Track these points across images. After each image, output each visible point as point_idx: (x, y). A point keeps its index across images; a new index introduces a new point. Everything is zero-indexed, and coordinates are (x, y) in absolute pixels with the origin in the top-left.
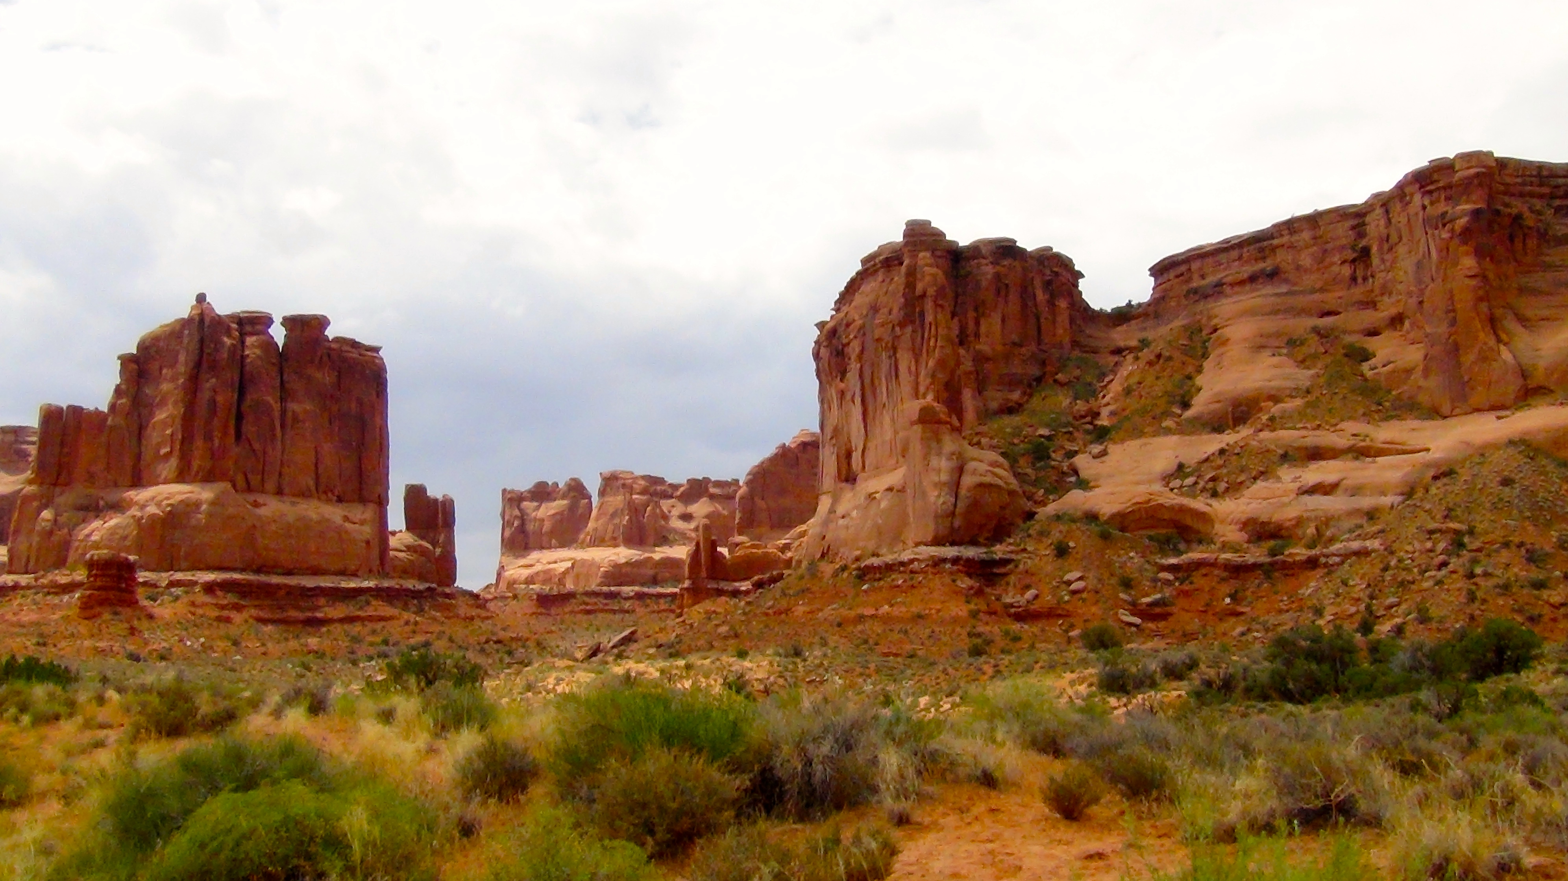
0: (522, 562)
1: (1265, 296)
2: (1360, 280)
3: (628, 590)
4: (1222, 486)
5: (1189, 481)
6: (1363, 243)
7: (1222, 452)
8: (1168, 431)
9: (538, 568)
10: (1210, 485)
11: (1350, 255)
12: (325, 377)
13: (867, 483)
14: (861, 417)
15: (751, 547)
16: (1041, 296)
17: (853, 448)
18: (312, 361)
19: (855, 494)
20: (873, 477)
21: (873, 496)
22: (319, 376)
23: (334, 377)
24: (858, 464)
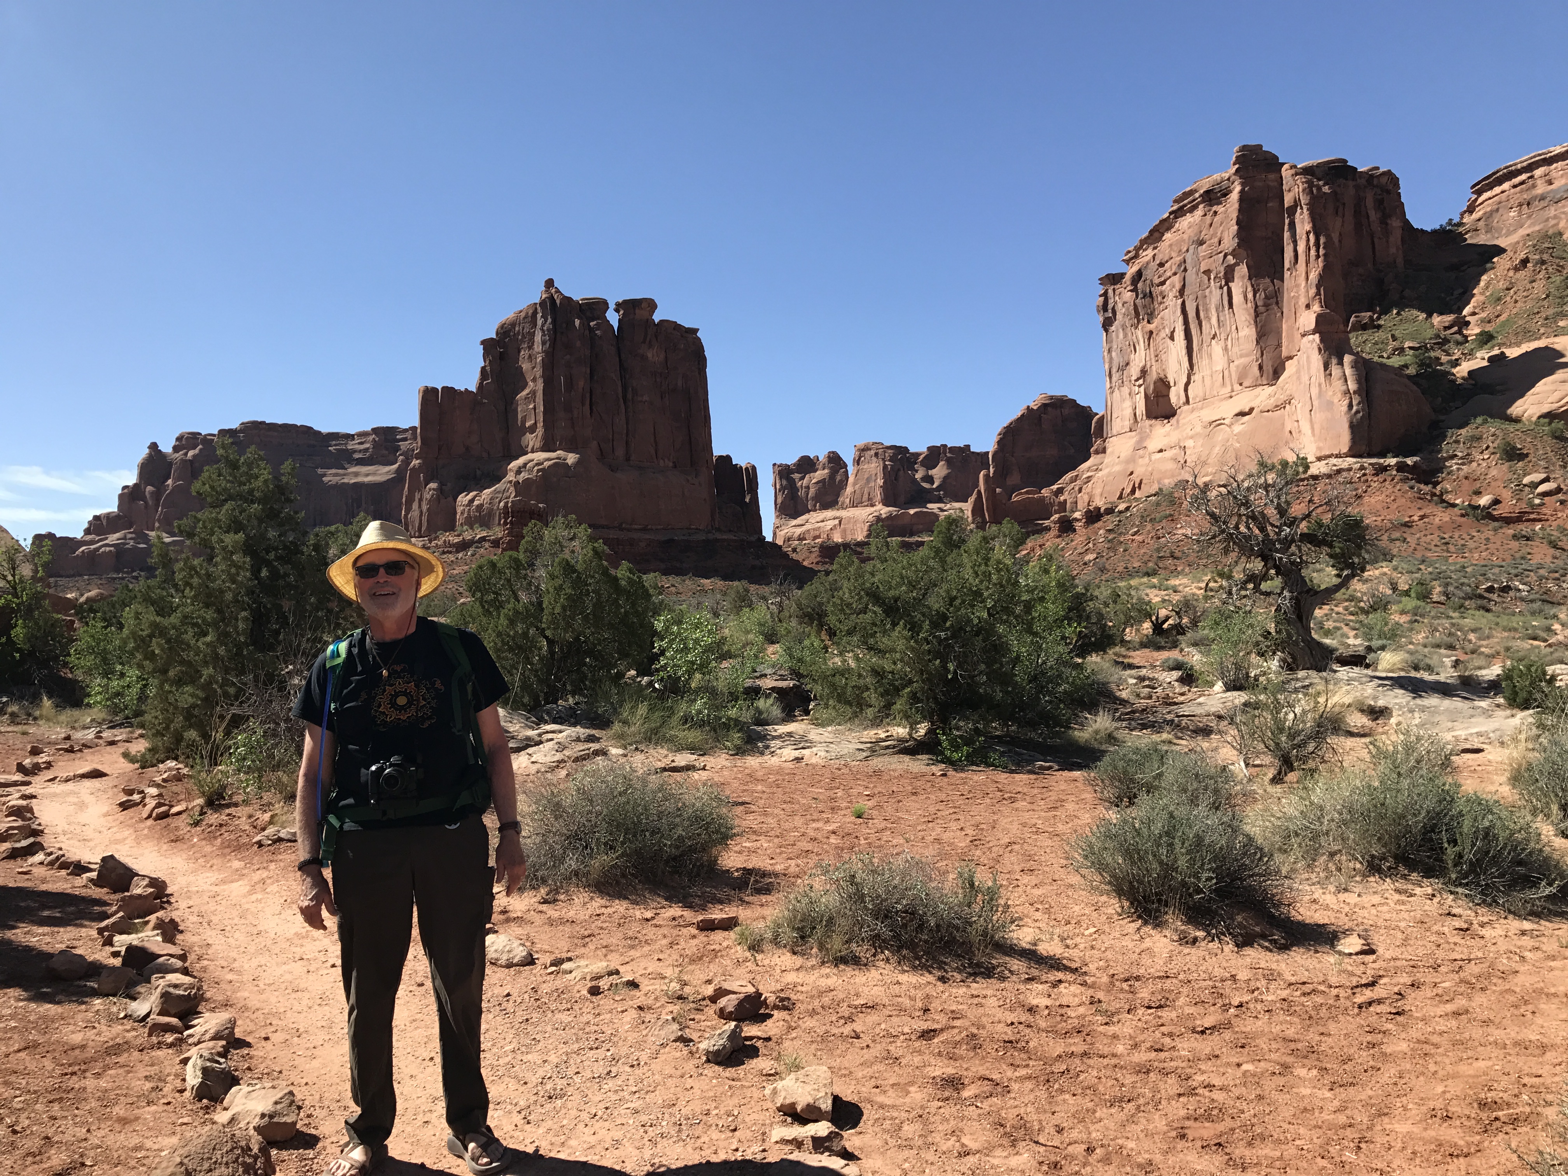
0: (794, 522)
9: (808, 527)
12: (654, 355)
13: (1196, 414)
14: (1184, 351)
15: (1027, 493)
16: (1373, 215)
17: (1172, 384)
18: (644, 342)
19: (1178, 427)
20: (1202, 408)
21: (1216, 423)
22: (650, 355)
23: (662, 356)
24: (1179, 398)
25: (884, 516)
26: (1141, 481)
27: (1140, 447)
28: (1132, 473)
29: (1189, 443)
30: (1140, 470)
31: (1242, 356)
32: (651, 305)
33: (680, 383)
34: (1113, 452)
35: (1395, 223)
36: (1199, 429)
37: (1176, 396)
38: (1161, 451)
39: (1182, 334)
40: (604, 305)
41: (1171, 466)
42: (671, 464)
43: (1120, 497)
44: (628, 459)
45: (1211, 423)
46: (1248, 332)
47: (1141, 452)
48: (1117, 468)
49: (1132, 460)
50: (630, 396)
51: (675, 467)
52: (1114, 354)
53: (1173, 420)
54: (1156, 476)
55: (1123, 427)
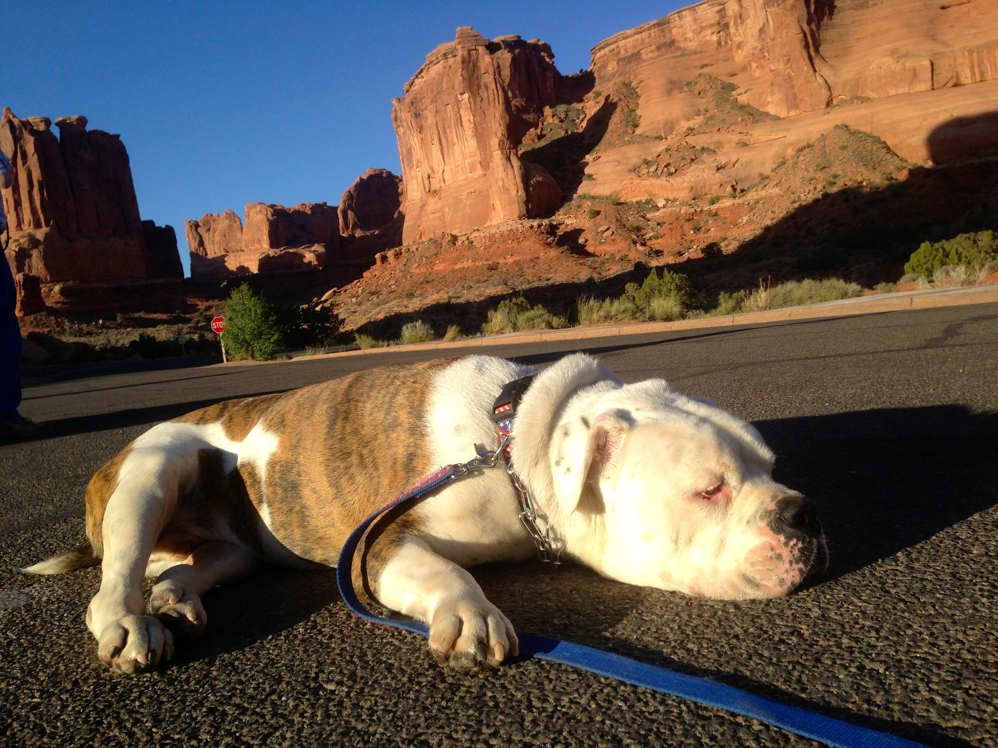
1: (670, 58)
2: (723, 43)
4: (673, 170)
5: (652, 169)
6: (725, 20)
7: (667, 150)
8: (629, 143)
10: (666, 169)
11: (716, 28)
14: (440, 152)
16: (537, 70)
18: (81, 147)
22: (86, 156)
23: (95, 156)
24: (440, 180)
25: (270, 255)
28: (419, 226)
29: (447, 209)
31: (470, 157)
33: (111, 174)
35: (549, 74)
38: (433, 213)
39: (438, 141)
40: (49, 123)
41: (438, 222)
42: (111, 233)
43: (414, 241)
44: (79, 231)
46: (473, 143)
49: (419, 217)
50: (75, 186)
51: (115, 234)
54: (432, 228)
55: (413, 196)
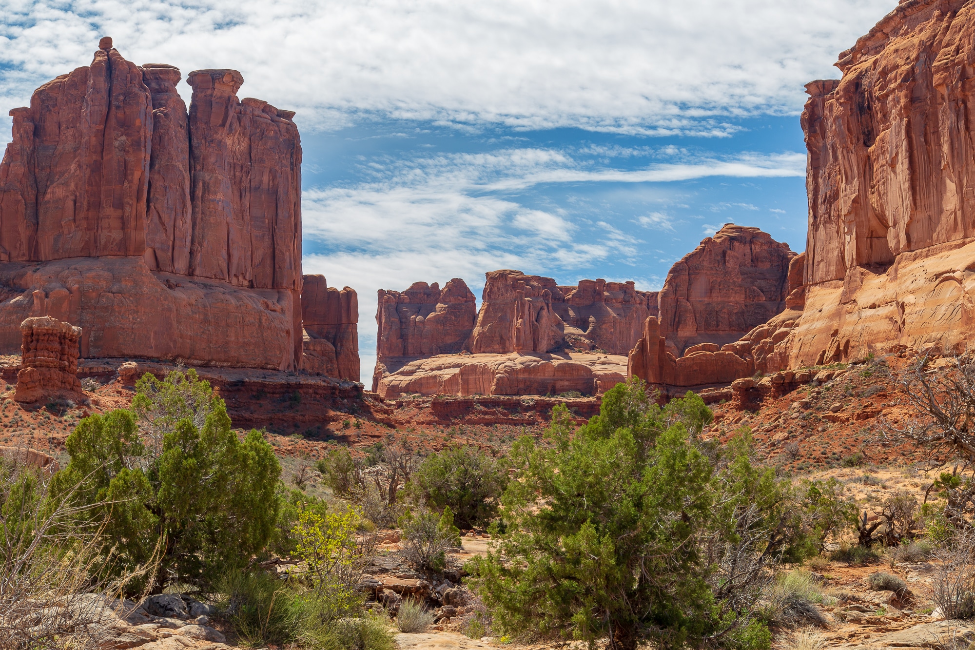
0: (402, 368)
3: (527, 399)
12: (235, 142)
13: (919, 263)
14: (907, 185)
15: (704, 348)
17: (891, 223)
18: (223, 125)
19: (895, 278)
20: (927, 256)
21: (943, 277)
22: (229, 142)
23: (245, 145)
24: (898, 242)
25: (519, 367)
26: (848, 342)
27: (847, 300)
28: (836, 333)
29: (909, 299)
30: (846, 330)
32: (235, 79)
33: (265, 179)
34: (813, 305)
36: (921, 282)
37: (895, 238)
38: (873, 306)
39: (906, 161)
40: (173, 74)
42: (246, 283)
43: (821, 362)
44: (191, 273)
45: (937, 276)
47: (848, 307)
48: (819, 325)
49: (838, 314)
50: (199, 193)
51: (251, 286)
52: (820, 181)
53: (891, 269)
54: (865, 338)
55: (827, 272)
